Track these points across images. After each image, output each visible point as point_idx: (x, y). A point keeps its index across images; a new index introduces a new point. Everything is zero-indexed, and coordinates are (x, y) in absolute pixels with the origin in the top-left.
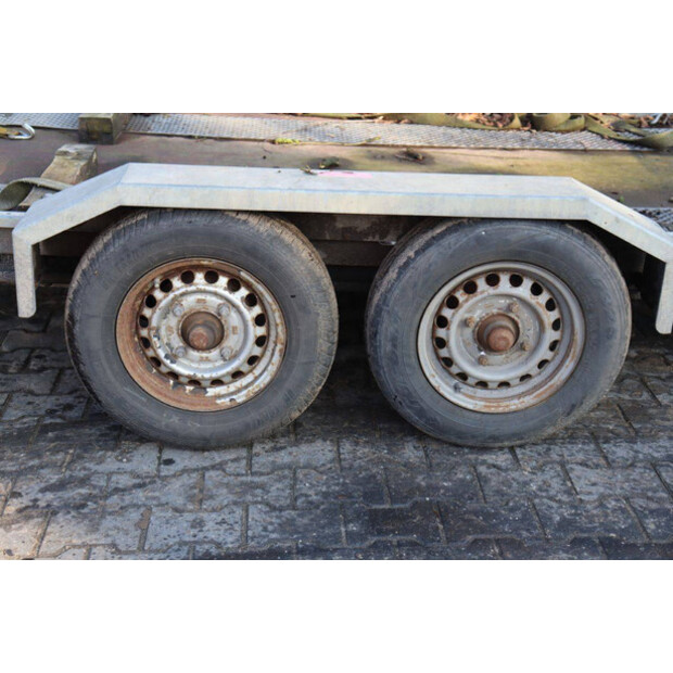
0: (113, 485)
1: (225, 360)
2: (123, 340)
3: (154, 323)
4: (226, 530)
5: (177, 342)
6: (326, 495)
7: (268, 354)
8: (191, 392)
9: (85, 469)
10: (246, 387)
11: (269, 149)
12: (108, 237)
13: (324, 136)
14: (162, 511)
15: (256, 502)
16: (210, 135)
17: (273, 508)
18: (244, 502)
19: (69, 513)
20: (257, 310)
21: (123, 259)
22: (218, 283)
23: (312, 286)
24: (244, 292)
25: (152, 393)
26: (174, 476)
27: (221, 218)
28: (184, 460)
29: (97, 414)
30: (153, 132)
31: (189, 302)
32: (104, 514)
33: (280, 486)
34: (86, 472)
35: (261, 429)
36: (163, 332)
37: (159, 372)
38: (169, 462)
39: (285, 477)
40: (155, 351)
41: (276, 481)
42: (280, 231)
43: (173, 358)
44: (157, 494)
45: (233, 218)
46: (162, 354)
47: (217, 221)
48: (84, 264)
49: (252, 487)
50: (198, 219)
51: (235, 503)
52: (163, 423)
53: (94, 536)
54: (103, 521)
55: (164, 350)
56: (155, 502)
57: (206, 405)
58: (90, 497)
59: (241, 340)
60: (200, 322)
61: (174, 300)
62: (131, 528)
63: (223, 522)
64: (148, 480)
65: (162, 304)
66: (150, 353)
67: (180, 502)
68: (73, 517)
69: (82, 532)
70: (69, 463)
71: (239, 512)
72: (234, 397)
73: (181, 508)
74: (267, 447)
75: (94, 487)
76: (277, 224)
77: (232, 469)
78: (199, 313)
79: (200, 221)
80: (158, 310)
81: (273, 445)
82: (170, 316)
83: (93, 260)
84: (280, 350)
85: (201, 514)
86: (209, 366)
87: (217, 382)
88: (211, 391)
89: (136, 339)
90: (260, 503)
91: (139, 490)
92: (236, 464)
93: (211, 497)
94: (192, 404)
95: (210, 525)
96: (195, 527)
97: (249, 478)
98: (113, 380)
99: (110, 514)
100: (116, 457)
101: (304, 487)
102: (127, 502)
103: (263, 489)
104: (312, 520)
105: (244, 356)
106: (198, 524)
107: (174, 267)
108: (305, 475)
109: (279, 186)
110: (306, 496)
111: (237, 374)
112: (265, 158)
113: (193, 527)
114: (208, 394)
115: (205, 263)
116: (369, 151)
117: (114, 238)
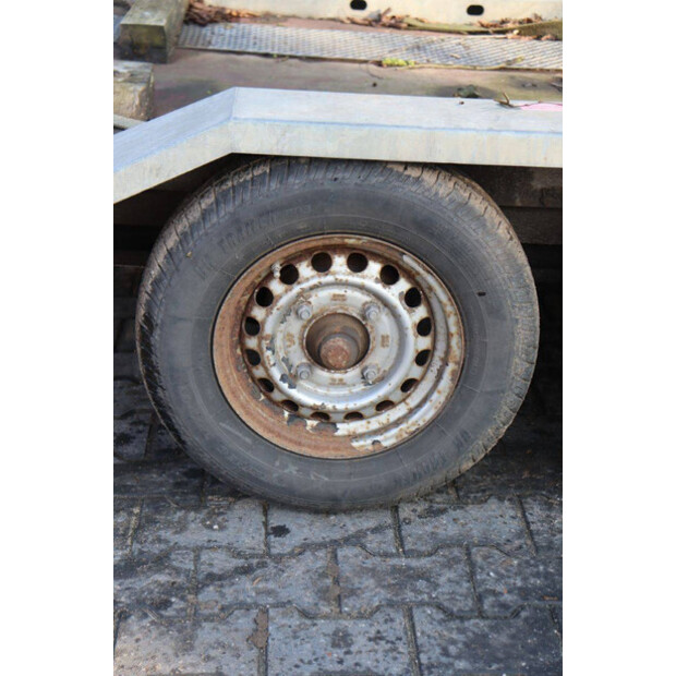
0: (205, 569)
1: (367, 384)
2: (222, 354)
3: (268, 329)
4: (386, 652)
5: (299, 357)
6: (524, 593)
7: (431, 376)
8: (314, 428)
9: (159, 540)
10: (397, 423)
11: (376, 73)
12: (208, 201)
13: (446, 56)
14: (284, 615)
15: (422, 604)
16: (293, 53)
17: (450, 615)
18: (403, 602)
19: (146, 616)
20: (421, 312)
21: (230, 235)
22: (366, 272)
23: (510, 279)
24: (403, 285)
25: (260, 431)
26: (292, 555)
27: (381, 174)
28: (303, 529)
29: (165, 451)
30: (216, 47)
31: (321, 299)
32: (197, 619)
33: (451, 575)
34: (163, 546)
35: (418, 485)
36: (279, 343)
37: (270, 399)
38: (281, 531)
39: (456, 560)
40: (266, 370)
41: (444, 566)
42: (467, 195)
43: (292, 379)
44: (271, 585)
45: (400, 175)
46: (276, 374)
47: (376, 179)
48: (171, 240)
49: (410, 577)
50: (347, 175)
51: (391, 604)
52: (275, 475)
53: (189, 659)
54: (199, 632)
55: (281, 368)
56: (270, 600)
57: (336, 449)
58: (174, 589)
59: (394, 356)
60: (337, 329)
61: (299, 295)
62: (243, 646)
63: (378, 638)
64: (255, 561)
65: (282, 302)
66: (259, 372)
67: (308, 599)
68: (153, 623)
69: (170, 652)
70: (135, 530)
71: (400, 621)
72: (378, 438)
73: (312, 610)
74: (419, 509)
75: (178, 571)
76: (461, 183)
77: (374, 545)
78: (335, 314)
79: (350, 178)
80: (275, 311)
81: (427, 505)
82: (292, 318)
83: (184, 234)
84: (453, 373)
85: (345, 623)
86: (344, 392)
87: (354, 415)
88: (344, 429)
89: (239, 351)
90: (429, 604)
91: (244, 578)
92: (378, 537)
93: (353, 592)
94: (316, 448)
95: (360, 642)
96: (338, 646)
97: (403, 562)
98: (205, 411)
99: (208, 619)
100: (203, 521)
101: (488, 577)
102: (229, 599)
103: (428, 580)
104: (513, 637)
105: (397, 379)
106: (341, 640)
107: (304, 247)
108: (485, 558)
109: (472, 125)
110: (494, 593)
111: (384, 405)
112: (375, 85)
113: (335, 645)
114: (339, 433)
115: (351, 241)
116: (512, 78)
117: (217, 202)
